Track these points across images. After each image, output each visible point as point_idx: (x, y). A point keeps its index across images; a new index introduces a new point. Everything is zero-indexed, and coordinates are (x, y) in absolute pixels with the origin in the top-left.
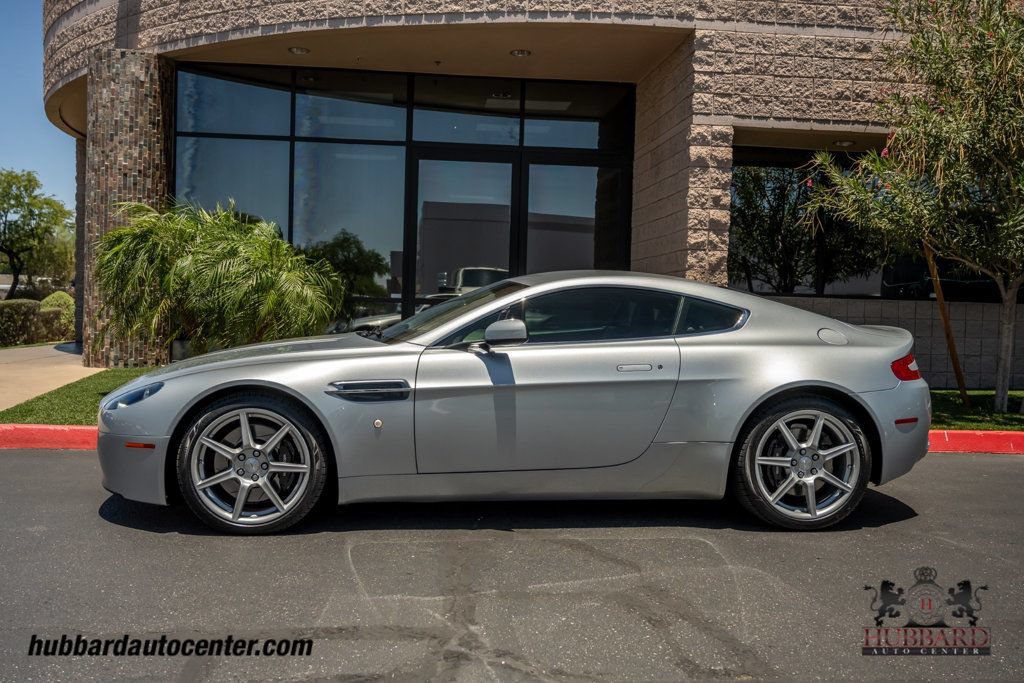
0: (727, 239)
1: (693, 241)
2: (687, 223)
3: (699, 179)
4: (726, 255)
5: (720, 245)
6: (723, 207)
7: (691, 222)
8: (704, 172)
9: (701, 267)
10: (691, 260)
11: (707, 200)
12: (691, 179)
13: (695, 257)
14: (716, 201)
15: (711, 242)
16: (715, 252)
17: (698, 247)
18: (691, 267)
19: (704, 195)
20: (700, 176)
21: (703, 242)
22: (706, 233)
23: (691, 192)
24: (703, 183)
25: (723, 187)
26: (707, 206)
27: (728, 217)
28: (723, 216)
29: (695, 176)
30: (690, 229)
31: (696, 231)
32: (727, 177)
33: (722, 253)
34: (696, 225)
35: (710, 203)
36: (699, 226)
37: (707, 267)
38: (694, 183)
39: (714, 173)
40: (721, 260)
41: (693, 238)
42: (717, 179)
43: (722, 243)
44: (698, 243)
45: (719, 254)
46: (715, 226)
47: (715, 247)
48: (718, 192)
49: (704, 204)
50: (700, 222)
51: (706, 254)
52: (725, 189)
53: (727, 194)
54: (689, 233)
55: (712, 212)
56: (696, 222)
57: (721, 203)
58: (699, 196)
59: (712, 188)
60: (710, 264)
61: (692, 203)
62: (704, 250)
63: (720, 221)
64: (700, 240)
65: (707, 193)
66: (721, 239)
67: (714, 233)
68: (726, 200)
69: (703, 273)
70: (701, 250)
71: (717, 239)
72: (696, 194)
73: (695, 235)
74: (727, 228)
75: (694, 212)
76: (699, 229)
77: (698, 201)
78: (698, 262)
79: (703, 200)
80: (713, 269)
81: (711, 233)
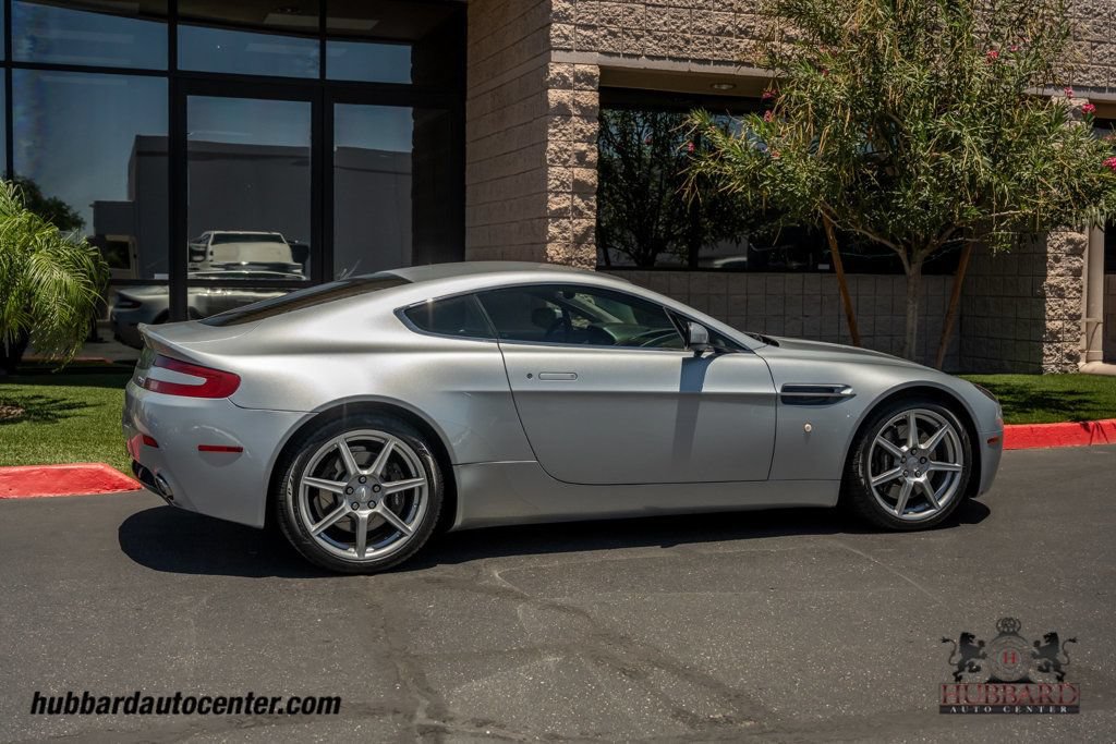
0: (595, 204)
1: (554, 207)
2: (547, 185)
3: (560, 131)
4: (593, 223)
5: (586, 211)
6: (589, 165)
7: (552, 184)
8: (566, 121)
9: (565, 239)
10: (552, 230)
11: (569, 156)
12: (550, 131)
13: (556, 227)
14: (581, 156)
15: (575, 208)
16: (581, 221)
17: (560, 214)
18: (553, 239)
19: (566, 150)
20: (561, 127)
21: (566, 208)
22: (570, 196)
23: (551, 146)
24: (564, 135)
25: (589, 140)
26: (570, 163)
27: (596, 177)
28: (589, 176)
29: (555, 127)
30: (551, 192)
31: (557, 194)
32: (593, 127)
33: (589, 221)
34: (557, 187)
35: (573, 160)
36: (561, 189)
37: (571, 239)
38: (554, 135)
39: (578, 123)
40: (588, 229)
41: (555, 203)
42: (581, 130)
43: (589, 209)
44: (560, 209)
45: (585, 223)
46: (579, 188)
47: (580, 214)
48: (583, 147)
49: (566, 161)
50: (563, 183)
51: (571, 223)
52: (590, 143)
53: (592, 149)
54: (550, 197)
55: (576, 170)
56: (558, 183)
57: (587, 159)
58: (560, 151)
59: (575, 142)
60: (575, 235)
61: (552, 160)
62: (568, 218)
63: (585, 182)
64: (563, 205)
65: (570, 148)
66: (587, 204)
67: (580, 197)
68: (593, 156)
69: (567, 246)
70: (564, 218)
71: (583, 204)
72: (557, 149)
73: (556, 199)
74: (595, 191)
75: (555, 171)
76: (561, 192)
77: (559, 158)
78: (560, 233)
79: (566, 156)
80: (579, 241)
81: (576, 197)
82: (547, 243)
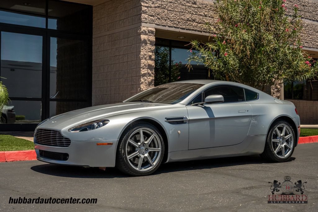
0: (154, 72)
1: (143, 73)
2: (140, 65)
3: (144, 48)
4: (154, 78)
5: (151, 74)
6: (152, 60)
7: (142, 65)
8: (146, 45)
9: (146, 83)
10: (142, 80)
11: (147, 56)
12: (142, 48)
14: (150, 56)
15: (149, 73)
16: (150, 77)
17: (144, 75)
18: (142, 83)
19: (146, 54)
20: (144, 47)
21: (146, 73)
22: (147, 69)
23: (142, 53)
24: (145, 50)
25: (152, 51)
26: (147, 59)
27: (154, 64)
28: (152, 63)
29: (143, 47)
30: (142, 68)
31: (143, 68)
32: (153, 48)
34: (143, 66)
36: (144, 67)
37: (147, 83)
38: (143, 50)
39: (149, 46)
40: (152, 80)
41: (143, 71)
42: (150, 49)
43: (152, 74)
44: (144, 73)
45: (151, 78)
46: (150, 67)
47: (150, 75)
48: (151, 54)
49: (146, 58)
50: (145, 65)
51: (147, 78)
52: (153, 53)
53: (153, 55)
54: (141, 69)
55: (149, 61)
56: (144, 65)
57: (152, 58)
58: (144, 55)
59: (148, 52)
60: (149, 82)
61: (142, 58)
62: (146, 76)
63: (151, 65)
64: (145, 72)
65: (147, 54)
66: (152, 72)
67: (150, 70)
68: (153, 57)
69: (146, 85)
70: (145, 76)
71: (151, 72)
72: (143, 54)
73: (143, 70)
74: (154, 68)
75: (143, 61)
76: (145, 68)
77: (144, 57)
78: (144, 81)
79: (146, 57)
80: (150, 84)
81: (149, 70)
82: (141, 84)
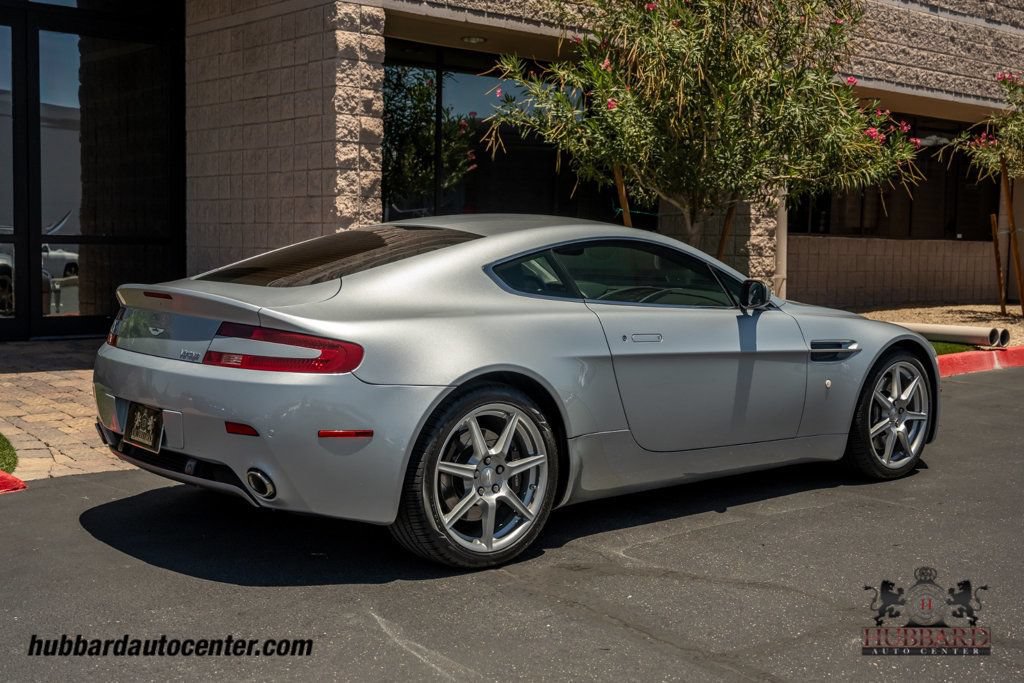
0: (380, 156)
1: (343, 158)
2: (335, 133)
3: (348, 76)
4: (380, 177)
5: (373, 163)
6: (375, 114)
7: (341, 133)
8: (353, 65)
9: (353, 192)
10: (341, 182)
11: (357, 103)
12: (338, 75)
13: (345, 178)
14: (368, 104)
15: (362, 160)
16: (368, 173)
17: (348, 165)
18: (341, 192)
19: (354, 97)
20: (349, 72)
21: (354, 159)
22: (357, 147)
23: (339, 92)
24: (352, 80)
25: (374, 87)
26: (357, 111)
27: (381, 128)
28: (374, 125)
29: (343, 71)
30: (339, 141)
31: (345, 144)
32: (378, 75)
33: (373, 175)
34: (345, 136)
35: (360, 108)
36: (349, 138)
37: (359, 192)
38: (342, 80)
39: (363, 68)
40: (375, 181)
41: (345, 153)
42: (368, 77)
43: (375, 161)
44: (348, 160)
45: (372, 175)
46: (366, 138)
47: (367, 167)
48: (369, 94)
49: (354, 108)
50: (350, 132)
51: (358, 175)
52: (376, 91)
53: (378, 97)
54: (339, 146)
55: (363, 119)
56: (346, 132)
57: (374, 108)
58: (348, 98)
59: (362, 88)
60: (362, 188)
61: (340, 107)
62: (355, 169)
63: (372, 132)
64: (352, 156)
65: (357, 95)
66: (373, 156)
67: (366, 148)
68: (379, 105)
69: (355, 199)
70: (352, 170)
71: (369, 156)
72: (345, 95)
73: (344, 149)
74: (381, 142)
75: (343, 118)
76: (349, 142)
77: (347, 105)
78: (348, 186)
79: (353, 104)
80: (366, 195)
81: (363, 148)
82: (336, 196)
